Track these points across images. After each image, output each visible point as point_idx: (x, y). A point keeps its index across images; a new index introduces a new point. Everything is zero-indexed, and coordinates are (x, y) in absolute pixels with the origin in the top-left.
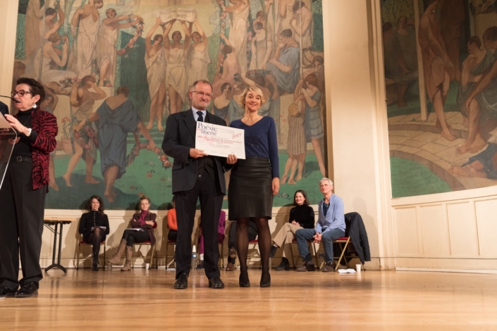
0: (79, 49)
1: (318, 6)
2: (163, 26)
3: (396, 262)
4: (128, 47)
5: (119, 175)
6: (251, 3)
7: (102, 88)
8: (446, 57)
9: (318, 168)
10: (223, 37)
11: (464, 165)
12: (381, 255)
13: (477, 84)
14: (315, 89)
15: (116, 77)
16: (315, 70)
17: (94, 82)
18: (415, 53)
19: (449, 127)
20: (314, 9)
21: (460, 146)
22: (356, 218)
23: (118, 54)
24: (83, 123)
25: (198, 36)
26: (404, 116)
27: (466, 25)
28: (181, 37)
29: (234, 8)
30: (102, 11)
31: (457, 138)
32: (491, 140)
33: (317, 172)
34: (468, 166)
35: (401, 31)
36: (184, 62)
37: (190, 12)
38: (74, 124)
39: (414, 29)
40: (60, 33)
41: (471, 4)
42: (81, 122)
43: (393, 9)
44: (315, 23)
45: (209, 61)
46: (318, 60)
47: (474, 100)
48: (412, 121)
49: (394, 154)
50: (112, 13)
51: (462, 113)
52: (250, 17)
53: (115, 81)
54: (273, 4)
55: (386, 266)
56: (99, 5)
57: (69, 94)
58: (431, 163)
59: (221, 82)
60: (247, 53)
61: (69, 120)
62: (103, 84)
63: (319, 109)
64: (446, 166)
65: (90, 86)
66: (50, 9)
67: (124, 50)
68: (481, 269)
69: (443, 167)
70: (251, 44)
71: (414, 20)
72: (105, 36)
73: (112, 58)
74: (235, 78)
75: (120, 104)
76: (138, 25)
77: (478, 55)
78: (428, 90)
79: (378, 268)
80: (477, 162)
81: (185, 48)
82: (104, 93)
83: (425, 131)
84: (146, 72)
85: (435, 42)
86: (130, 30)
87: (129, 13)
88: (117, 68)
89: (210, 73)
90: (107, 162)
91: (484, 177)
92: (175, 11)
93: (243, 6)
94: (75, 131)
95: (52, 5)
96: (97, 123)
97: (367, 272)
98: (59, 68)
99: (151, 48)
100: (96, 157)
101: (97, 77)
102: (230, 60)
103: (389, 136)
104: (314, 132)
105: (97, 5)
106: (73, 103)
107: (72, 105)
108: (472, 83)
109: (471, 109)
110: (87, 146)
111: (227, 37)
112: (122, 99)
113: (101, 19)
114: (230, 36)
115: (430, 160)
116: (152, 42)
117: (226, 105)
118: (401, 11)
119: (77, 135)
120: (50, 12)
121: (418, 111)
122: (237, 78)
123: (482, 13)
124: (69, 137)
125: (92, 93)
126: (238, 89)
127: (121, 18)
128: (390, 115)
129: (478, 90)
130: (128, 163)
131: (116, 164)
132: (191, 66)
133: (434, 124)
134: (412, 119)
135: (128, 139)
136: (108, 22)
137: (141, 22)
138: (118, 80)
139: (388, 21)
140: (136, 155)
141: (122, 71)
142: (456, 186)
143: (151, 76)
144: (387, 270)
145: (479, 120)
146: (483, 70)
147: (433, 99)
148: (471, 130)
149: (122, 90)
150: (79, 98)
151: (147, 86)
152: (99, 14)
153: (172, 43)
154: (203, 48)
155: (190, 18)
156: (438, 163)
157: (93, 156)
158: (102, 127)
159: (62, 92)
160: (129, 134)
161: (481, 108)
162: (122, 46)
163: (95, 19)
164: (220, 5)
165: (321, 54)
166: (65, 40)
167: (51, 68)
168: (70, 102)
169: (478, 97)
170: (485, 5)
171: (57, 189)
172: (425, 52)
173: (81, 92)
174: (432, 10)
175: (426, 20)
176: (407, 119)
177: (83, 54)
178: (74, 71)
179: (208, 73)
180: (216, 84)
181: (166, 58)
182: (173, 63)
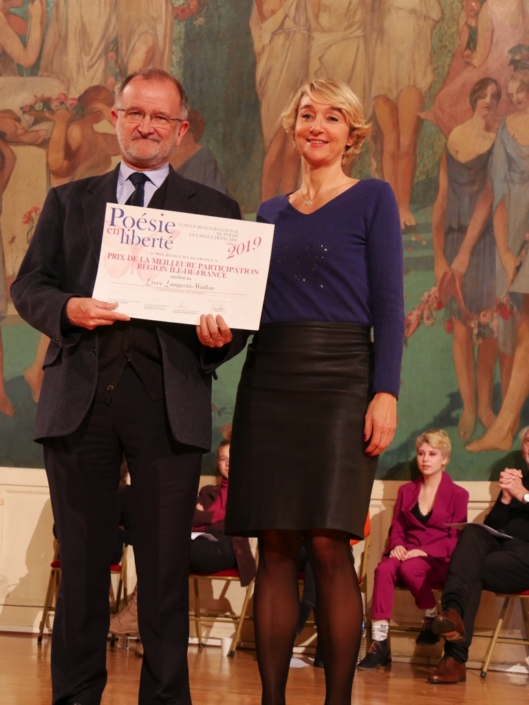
0: (74, 13)
23: (176, 17)
36: (363, 24)
45: (435, 15)
57: (44, 144)
59: (470, 77)
65: (98, 117)
67: (193, 3)
73: (160, 29)
74: (513, 62)
84: (254, 65)
88: (175, 59)
89: (437, 50)
98: (20, 71)
102: (499, 5)
106: (54, 169)
112: (184, 149)
117: (484, 148)
122: (520, 60)
125: (103, 135)
126: (521, 96)
132: (381, 32)
143: (269, 73)
150: (69, 153)
151: (254, 106)
159: (26, 139)
168: (47, 163)
173: (75, 133)
177: (83, 25)
178: (58, 78)
179: (433, 53)
180: (455, 86)
181: (310, 15)
182: (330, 31)
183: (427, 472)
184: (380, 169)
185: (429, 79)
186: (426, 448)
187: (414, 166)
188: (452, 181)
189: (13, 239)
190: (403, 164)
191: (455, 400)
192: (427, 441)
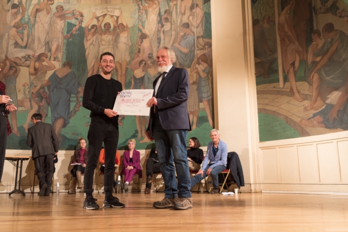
0: (36, 34)
1: (208, 7)
2: (97, 18)
3: (262, 187)
4: (72, 33)
5: (64, 125)
6: (161, 4)
7: (53, 62)
8: (297, 43)
9: (207, 121)
10: (141, 27)
11: (309, 119)
12: (252, 182)
13: (318, 62)
14: (206, 65)
15: (63, 55)
16: (205, 51)
17: (47, 58)
18: (276, 40)
19: (299, 92)
20: (205, 9)
21: (307, 105)
22: (235, 156)
23: (64, 38)
24: (38, 87)
25: (122, 26)
26: (268, 84)
27: (310, 21)
28: (110, 27)
29: (149, 7)
30: (53, 7)
31: (304, 100)
32: (328, 101)
33: (206, 124)
34: (312, 119)
35: (266, 25)
36: (113, 45)
37: (117, 9)
38: (32, 88)
39: (275, 24)
40: (22, 22)
41: (314, 7)
42: (36, 86)
43: (260, 9)
44: (206, 18)
45: (130, 44)
46: (207, 45)
47: (316, 73)
48: (273, 88)
49: (260, 111)
50: (60, 8)
51: (308, 83)
52: (159, 14)
53: (62, 57)
54: (176, 5)
55: (255, 190)
56: (51, 3)
57: (28, 66)
58: (286, 117)
59: (139, 59)
60: (158, 39)
61: (28, 85)
62: (53, 59)
63: (208, 79)
64: (297, 120)
65: (44, 61)
66: (15, 4)
67: (69, 35)
68: (321, 191)
69: (294, 120)
70: (160, 33)
71: (275, 17)
72: (55, 25)
73: (60, 41)
74: (149, 57)
75: (65, 74)
76: (79, 18)
77: (319, 43)
78: (285, 66)
79: (250, 191)
80: (318, 116)
81: (113, 35)
82: (54, 66)
83: (282, 95)
84: (85, 51)
85: (289, 33)
86: (73, 21)
87: (73, 9)
89: (131, 52)
90: (56, 116)
91: (324, 127)
92: (106, 8)
93: (155, 6)
94: (32, 93)
95: (16, 2)
96: (49, 87)
97: (242, 194)
98: (21, 47)
99: (89, 34)
100: (48, 112)
101: (49, 54)
102: (146, 44)
103: (258, 98)
104: (204, 95)
105: (49, 2)
106: (31, 73)
107: (30, 74)
108: (315, 62)
109: (314, 80)
110: (41, 104)
111: (144, 27)
112: (67, 70)
113: (53, 13)
114: (146, 27)
115: (286, 115)
116: (90, 30)
117: (142, 75)
118: (266, 11)
119: (34, 96)
120: (14, 6)
121: (278, 81)
122: (150, 56)
123: (322, 13)
124: (28, 97)
125: (45, 65)
126: (151, 64)
127: (67, 12)
128: (258, 84)
129: (319, 66)
130: (71, 116)
131: (63, 117)
132: (117, 47)
133: (289, 90)
134: (273, 87)
135: (71, 99)
136: (58, 15)
137: (82, 16)
138: (65, 57)
139: (256, 18)
140: (77, 111)
141: (67, 50)
142: (304, 133)
143: (89, 54)
144: (256, 192)
145: (319, 87)
146: (322, 53)
147: (288, 72)
148: (314, 94)
149: (67, 64)
150: (35, 69)
151: (85, 61)
152: (51, 9)
153: (104, 31)
154: (126, 35)
155: (117, 13)
156: (291, 117)
157: (45, 111)
158: (53, 90)
159: (23, 65)
160: (72, 95)
161: (321, 79)
162: (68, 32)
163: (48, 13)
164: (139, 5)
165: (209, 41)
166: (26, 27)
167: (15, 47)
168: (29, 72)
169: (319, 72)
170: (323, 8)
171: (19, 135)
172: (282, 40)
173: (37, 64)
174: (287, 11)
175: (283, 18)
176: (270, 87)
177: (39, 37)
178: (32, 50)
179: (130, 53)
180: (135, 61)
181: (99, 41)
182: (104, 45)
183: (131, 148)
184: (117, 78)
185: (129, 59)
186: (131, 143)
187: (126, 79)
188: (135, 82)
189: (20, 91)
190: (123, 78)
191: (137, 131)
192: (131, 141)
